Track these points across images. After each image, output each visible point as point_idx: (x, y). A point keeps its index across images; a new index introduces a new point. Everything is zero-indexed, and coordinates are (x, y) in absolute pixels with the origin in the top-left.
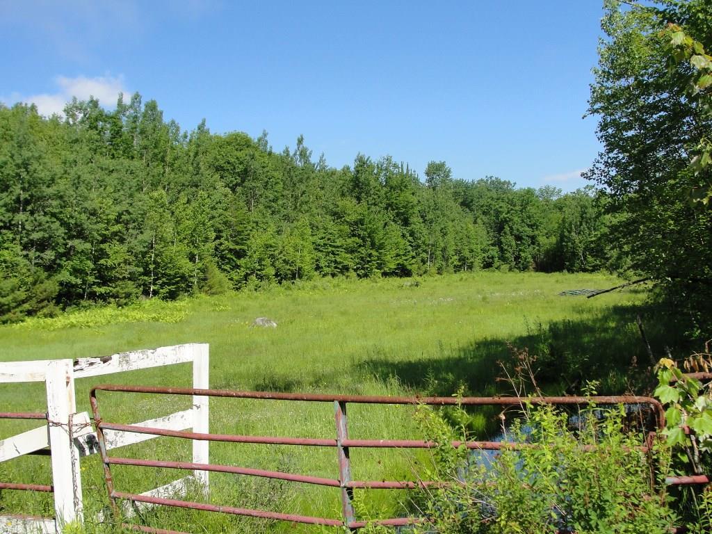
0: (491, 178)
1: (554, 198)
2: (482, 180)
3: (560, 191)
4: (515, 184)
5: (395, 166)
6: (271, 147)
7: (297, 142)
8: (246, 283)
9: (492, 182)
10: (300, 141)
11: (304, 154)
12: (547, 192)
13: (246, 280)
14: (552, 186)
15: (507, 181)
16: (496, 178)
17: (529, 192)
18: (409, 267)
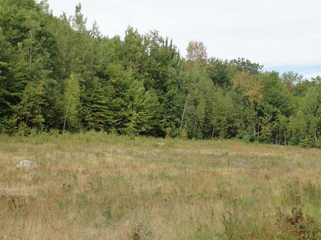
0: (243, 59)
1: (295, 83)
2: (235, 60)
3: (301, 77)
4: (262, 66)
5: (161, 40)
6: (51, 10)
7: (75, 9)
8: (17, 129)
9: (243, 63)
10: (78, 9)
11: (79, 20)
12: (289, 77)
13: (17, 126)
14: (295, 72)
15: (257, 63)
16: (248, 61)
17: (274, 75)
18: (164, 130)
